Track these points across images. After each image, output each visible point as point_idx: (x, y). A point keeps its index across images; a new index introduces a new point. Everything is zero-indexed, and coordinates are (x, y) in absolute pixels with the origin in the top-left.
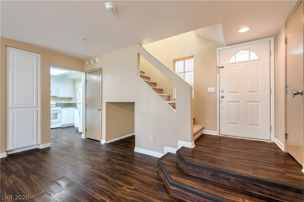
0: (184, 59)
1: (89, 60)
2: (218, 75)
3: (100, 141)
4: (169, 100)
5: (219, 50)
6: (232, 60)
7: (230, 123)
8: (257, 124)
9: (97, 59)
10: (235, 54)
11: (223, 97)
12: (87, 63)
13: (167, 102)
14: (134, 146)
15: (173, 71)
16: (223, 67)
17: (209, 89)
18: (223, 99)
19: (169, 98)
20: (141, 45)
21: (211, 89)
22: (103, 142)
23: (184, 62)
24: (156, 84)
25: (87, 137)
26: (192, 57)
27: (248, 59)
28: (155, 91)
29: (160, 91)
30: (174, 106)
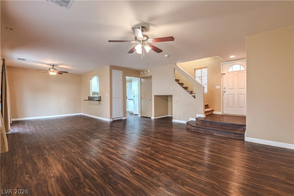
0: (201, 68)
1: (143, 71)
2: (222, 78)
3: (150, 118)
4: (192, 94)
5: (222, 64)
6: (230, 70)
7: (229, 107)
8: (243, 107)
9: (148, 71)
10: (232, 66)
11: (224, 92)
12: (142, 73)
13: (191, 95)
14: (172, 119)
15: (194, 79)
16: (225, 74)
17: (216, 87)
18: (225, 93)
19: (191, 93)
20: (176, 64)
21: (218, 87)
22: (153, 118)
23: (201, 70)
24: (183, 84)
25: (142, 116)
26: (206, 67)
27: (240, 70)
28: (184, 88)
29: (186, 88)
30: (194, 97)
